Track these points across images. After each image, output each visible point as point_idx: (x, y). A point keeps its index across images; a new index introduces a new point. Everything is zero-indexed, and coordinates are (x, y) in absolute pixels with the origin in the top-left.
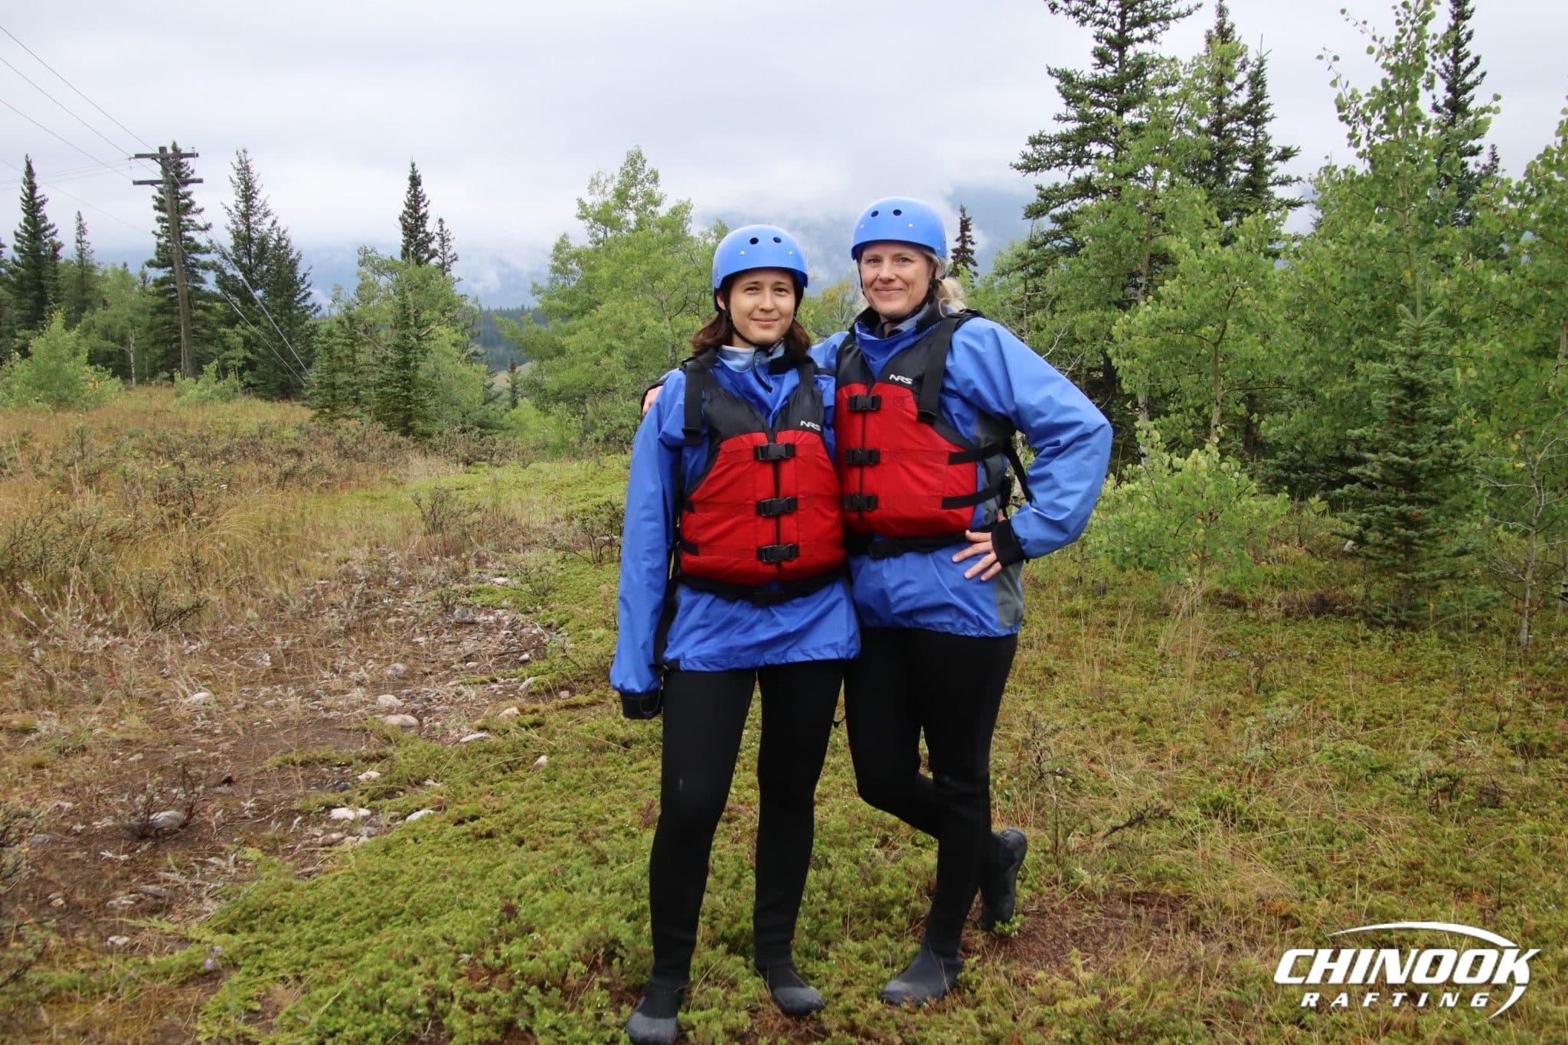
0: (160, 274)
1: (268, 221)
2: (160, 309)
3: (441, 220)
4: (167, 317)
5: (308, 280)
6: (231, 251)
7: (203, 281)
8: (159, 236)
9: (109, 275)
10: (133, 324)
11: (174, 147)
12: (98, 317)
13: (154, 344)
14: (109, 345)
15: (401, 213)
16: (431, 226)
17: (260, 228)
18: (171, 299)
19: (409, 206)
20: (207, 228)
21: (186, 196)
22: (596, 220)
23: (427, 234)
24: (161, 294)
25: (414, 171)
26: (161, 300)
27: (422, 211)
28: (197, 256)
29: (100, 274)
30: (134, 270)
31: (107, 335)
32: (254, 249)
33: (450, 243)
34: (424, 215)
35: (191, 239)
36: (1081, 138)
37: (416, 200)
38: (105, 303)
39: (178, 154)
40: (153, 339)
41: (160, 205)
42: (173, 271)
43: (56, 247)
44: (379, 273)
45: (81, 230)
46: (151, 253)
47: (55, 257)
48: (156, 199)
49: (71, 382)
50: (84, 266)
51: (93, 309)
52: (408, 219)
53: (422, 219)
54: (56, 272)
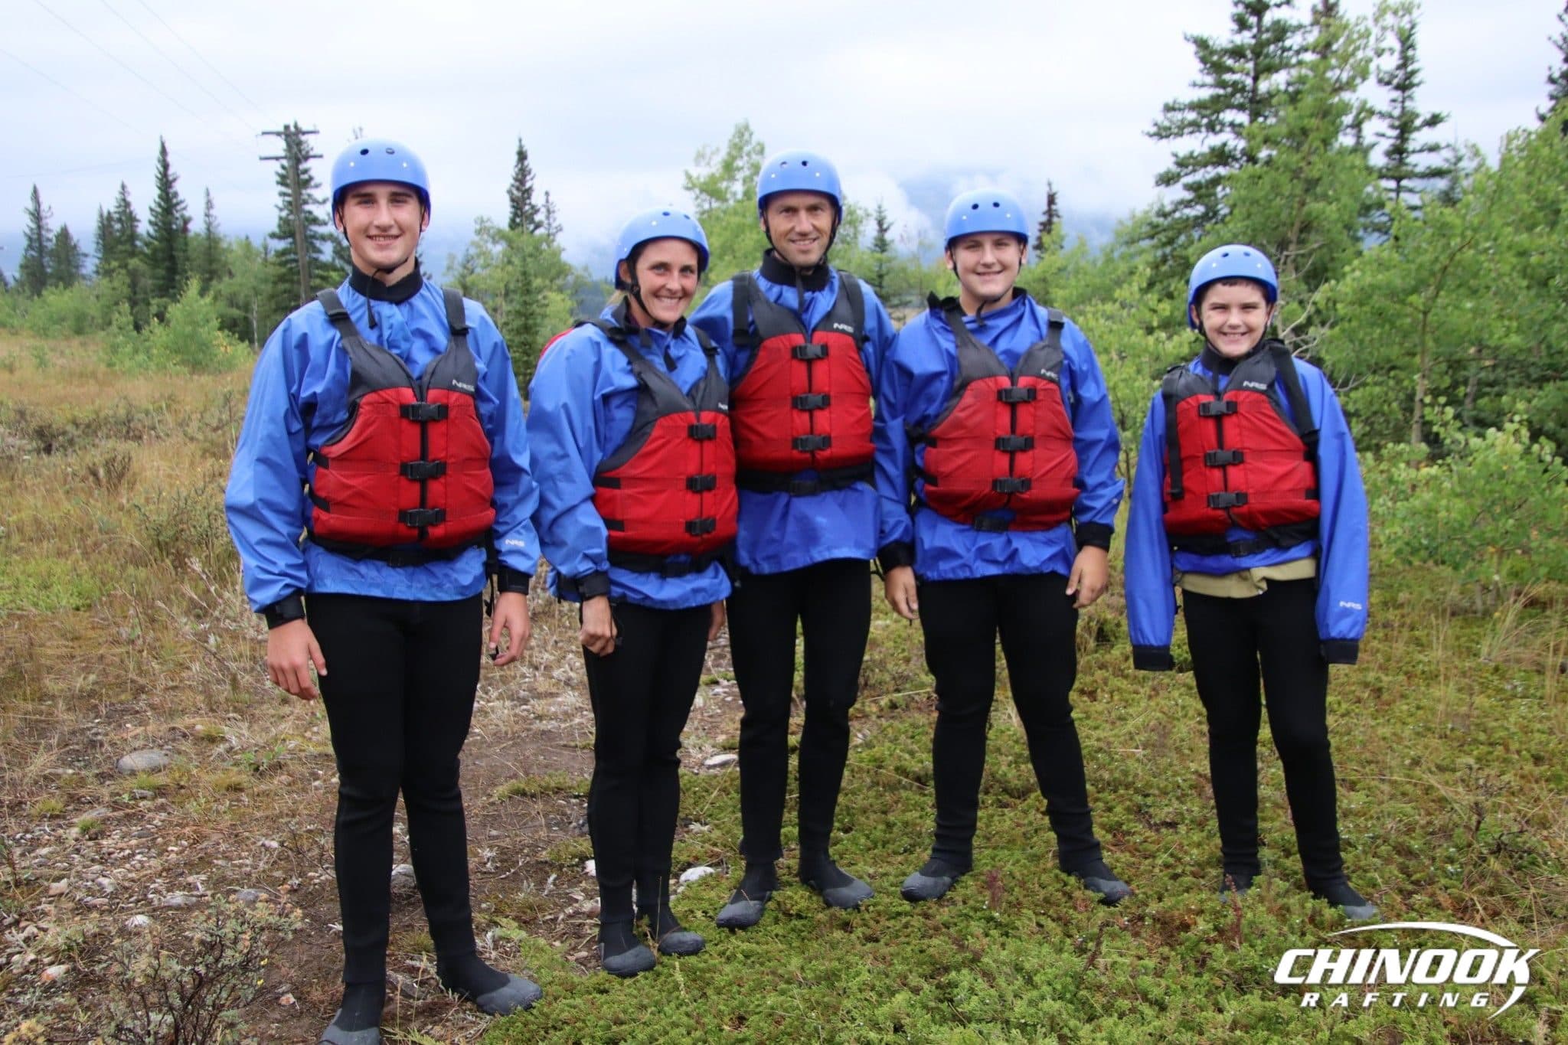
0: (281, 245)
2: (282, 279)
3: (547, 194)
4: (287, 286)
7: (320, 251)
8: (281, 210)
9: (235, 247)
10: (257, 292)
11: (296, 126)
12: (224, 285)
13: (276, 310)
14: (236, 312)
15: (507, 186)
16: (537, 199)
18: (292, 269)
19: (516, 180)
21: (306, 171)
22: (702, 191)
23: (533, 207)
24: (283, 264)
25: (521, 147)
26: (283, 270)
27: (528, 185)
28: (315, 228)
29: (224, 245)
30: (257, 243)
31: (232, 302)
33: (556, 214)
34: (530, 189)
35: (310, 212)
36: (1216, 105)
37: (522, 175)
38: (231, 274)
39: (299, 131)
40: (273, 306)
41: (283, 181)
42: (294, 243)
43: (186, 221)
44: (495, 242)
45: (209, 205)
46: (273, 226)
47: (185, 230)
48: (278, 174)
49: (205, 347)
50: (212, 240)
51: (220, 278)
52: (515, 192)
53: (528, 192)
54: (186, 244)
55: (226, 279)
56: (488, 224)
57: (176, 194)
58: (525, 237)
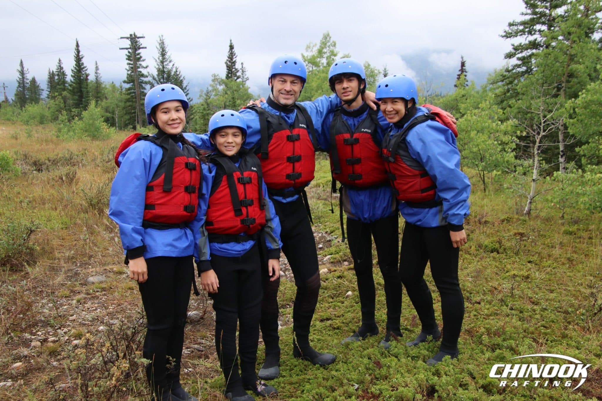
0: (128, 86)
1: (171, 64)
2: (128, 100)
3: (242, 63)
4: (130, 103)
5: (187, 88)
6: (156, 76)
7: (145, 89)
8: (128, 71)
9: (108, 86)
10: (118, 106)
11: (135, 35)
12: (104, 103)
13: (126, 114)
14: (109, 115)
15: (225, 61)
16: (238, 66)
17: (168, 67)
18: (132, 96)
19: (229, 58)
20: (147, 67)
21: (139, 54)
22: (309, 62)
23: (236, 69)
24: (129, 94)
25: (231, 43)
26: (129, 97)
27: (234, 60)
28: (142, 79)
29: (103, 86)
30: (118, 85)
31: (107, 110)
32: (165, 76)
33: (246, 73)
34: (235, 61)
35: (140, 72)
37: (232, 56)
38: (106, 98)
39: (136, 37)
40: (125, 112)
41: (129, 58)
42: (134, 85)
43: (87, 75)
44: (220, 85)
45: (97, 68)
46: (125, 78)
47: (87, 79)
48: (126, 55)
49: (97, 129)
50: (98, 83)
51: (102, 100)
52: (229, 63)
53: (234, 63)
54: (87, 85)
55: (104, 100)
56: (218, 77)
57: (83, 64)
58: (233, 83)
